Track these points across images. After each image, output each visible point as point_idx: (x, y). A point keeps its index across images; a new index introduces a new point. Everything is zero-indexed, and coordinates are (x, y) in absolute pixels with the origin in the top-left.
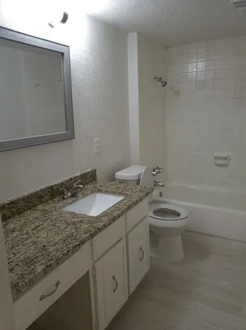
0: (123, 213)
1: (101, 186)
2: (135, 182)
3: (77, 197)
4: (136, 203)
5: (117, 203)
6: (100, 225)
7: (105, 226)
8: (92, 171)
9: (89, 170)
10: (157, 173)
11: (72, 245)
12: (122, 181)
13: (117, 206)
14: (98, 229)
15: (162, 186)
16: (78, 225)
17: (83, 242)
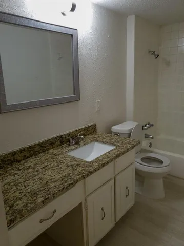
0: (112, 160)
1: (99, 137)
2: (127, 136)
3: (79, 145)
4: (124, 153)
5: (109, 152)
6: (91, 169)
7: (96, 170)
8: (93, 125)
10: (148, 127)
11: (66, 184)
12: (118, 134)
13: (108, 154)
14: (89, 172)
15: (152, 138)
16: (75, 168)
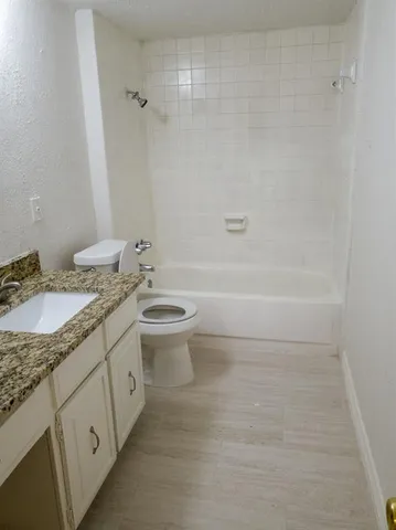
0: (100, 321)
1: (50, 280)
2: (110, 268)
3: (9, 304)
4: (118, 303)
5: (88, 307)
6: (63, 347)
7: (72, 348)
8: (30, 256)
9: (25, 254)
10: (143, 249)
11: (17, 390)
12: (88, 269)
13: (87, 311)
14: (61, 354)
15: (152, 270)
17: (37, 381)
